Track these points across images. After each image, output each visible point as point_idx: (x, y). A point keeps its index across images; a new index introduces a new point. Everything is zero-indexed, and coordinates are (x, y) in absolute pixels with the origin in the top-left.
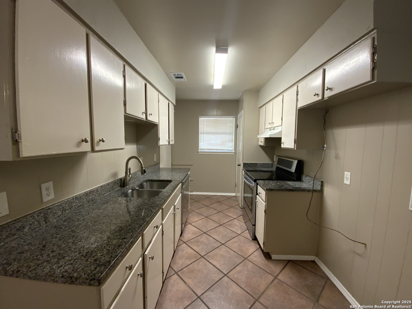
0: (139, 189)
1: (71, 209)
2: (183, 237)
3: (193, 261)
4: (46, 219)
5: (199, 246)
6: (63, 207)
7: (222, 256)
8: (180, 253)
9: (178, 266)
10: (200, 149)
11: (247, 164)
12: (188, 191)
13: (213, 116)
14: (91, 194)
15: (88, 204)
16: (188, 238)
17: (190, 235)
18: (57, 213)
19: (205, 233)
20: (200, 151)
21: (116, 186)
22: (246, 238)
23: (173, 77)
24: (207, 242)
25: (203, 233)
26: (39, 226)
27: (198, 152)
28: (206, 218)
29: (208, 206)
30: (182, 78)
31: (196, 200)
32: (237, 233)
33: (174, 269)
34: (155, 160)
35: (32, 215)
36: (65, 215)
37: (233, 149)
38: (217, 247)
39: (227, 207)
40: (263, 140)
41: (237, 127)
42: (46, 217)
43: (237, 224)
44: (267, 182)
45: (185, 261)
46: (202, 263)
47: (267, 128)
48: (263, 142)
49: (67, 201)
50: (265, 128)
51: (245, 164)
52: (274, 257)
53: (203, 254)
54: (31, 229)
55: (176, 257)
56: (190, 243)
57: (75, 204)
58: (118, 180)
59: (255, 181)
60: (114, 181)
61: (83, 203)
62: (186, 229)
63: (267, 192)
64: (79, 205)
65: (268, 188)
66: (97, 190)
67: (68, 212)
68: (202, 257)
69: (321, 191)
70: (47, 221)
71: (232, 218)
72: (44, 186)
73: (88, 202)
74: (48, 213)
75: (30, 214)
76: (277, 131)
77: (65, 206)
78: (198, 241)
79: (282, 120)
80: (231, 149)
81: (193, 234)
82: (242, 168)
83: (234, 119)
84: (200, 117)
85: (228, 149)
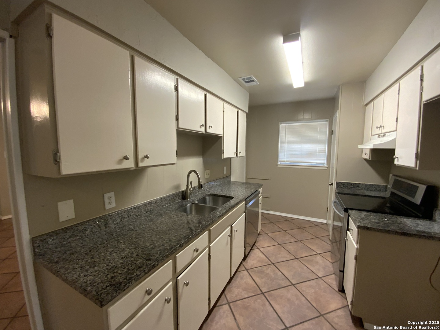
0: (198, 203)
1: (130, 217)
2: (247, 263)
3: (250, 295)
4: (106, 225)
5: (262, 279)
6: (122, 215)
7: (289, 300)
8: (237, 281)
9: (232, 296)
11: (343, 184)
13: (297, 121)
14: (150, 205)
15: (146, 214)
16: (252, 265)
17: (255, 262)
18: (117, 221)
19: (273, 264)
20: (279, 163)
21: (178, 198)
22: (329, 285)
23: (243, 82)
24: (273, 276)
25: (271, 263)
26: (99, 230)
27: (277, 165)
28: (279, 245)
29: (285, 231)
30: (253, 81)
31: (272, 222)
32: (317, 276)
33: (227, 297)
34: (225, 173)
35: (93, 220)
36: (124, 222)
37: (326, 162)
38: (284, 286)
39: (311, 237)
40: (368, 152)
41: (332, 134)
42: (106, 223)
43: (321, 262)
44: (364, 214)
45: (242, 293)
46: (260, 300)
47: (375, 134)
48: (368, 155)
49: (126, 210)
50: (373, 134)
51: (338, 184)
53: (264, 290)
54: (92, 232)
55: (233, 285)
56: (253, 271)
57: (133, 213)
58: (179, 192)
59: (346, 210)
60: (175, 194)
61: (141, 213)
62: (252, 254)
63: (359, 229)
64: (138, 214)
65: (362, 225)
66: (156, 201)
67: (126, 220)
68: (263, 293)
70: (107, 226)
71: (315, 253)
72: (106, 196)
73: (147, 213)
74: (108, 219)
75: (92, 219)
76: (389, 138)
77: (124, 215)
78: (262, 272)
79: (397, 121)
80: (323, 162)
81: (259, 261)
82: (334, 187)
83: (328, 123)
84: (281, 124)
85: (317, 161)
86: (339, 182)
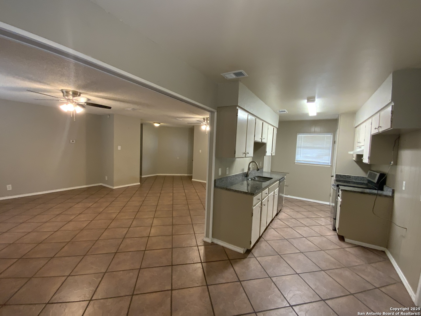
0: (254, 179)
2: (278, 217)
10: (296, 161)
11: (340, 175)
12: (283, 194)
13: (310, 133)
16: (281, 218)
17: (283, 217)
19: (294, 218)
20: (296, 162)
21: (243, 176)
22: (328, 228)
25: (292, 218)
27: (295, 163)
28: (297, 212)
29: (300, 206)
30: (285, 112)
32: (321, 224)
34: (261, 165)
37: (330, 162)
39: (318, 210)
40: (355, 156)
41: (335, 143)
48: (355, 158)
51: (337, 176)
52: (346, 240)
56: (283, 220)
58: (244, 173)
59: (338, 186)
62: (280, 214)
63: (342, 191)
69: (392, 197)
71: (320, 217)
72: (227, 169)
78: (288, 221)
79: (364, 141)
80: (328, 162)
82: (334, 178)
83: (332, 136)
84: (299, 134)
85: (324, 161)
86: (338, 175)
